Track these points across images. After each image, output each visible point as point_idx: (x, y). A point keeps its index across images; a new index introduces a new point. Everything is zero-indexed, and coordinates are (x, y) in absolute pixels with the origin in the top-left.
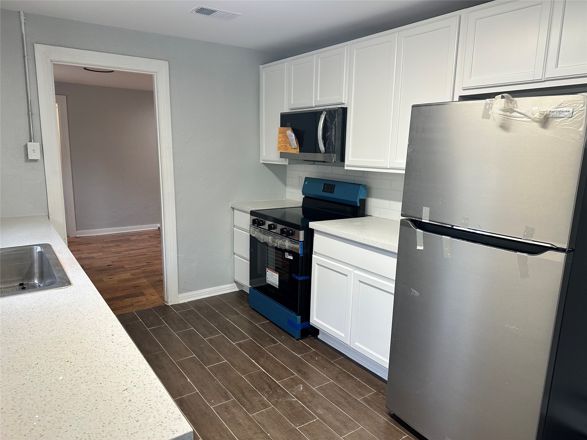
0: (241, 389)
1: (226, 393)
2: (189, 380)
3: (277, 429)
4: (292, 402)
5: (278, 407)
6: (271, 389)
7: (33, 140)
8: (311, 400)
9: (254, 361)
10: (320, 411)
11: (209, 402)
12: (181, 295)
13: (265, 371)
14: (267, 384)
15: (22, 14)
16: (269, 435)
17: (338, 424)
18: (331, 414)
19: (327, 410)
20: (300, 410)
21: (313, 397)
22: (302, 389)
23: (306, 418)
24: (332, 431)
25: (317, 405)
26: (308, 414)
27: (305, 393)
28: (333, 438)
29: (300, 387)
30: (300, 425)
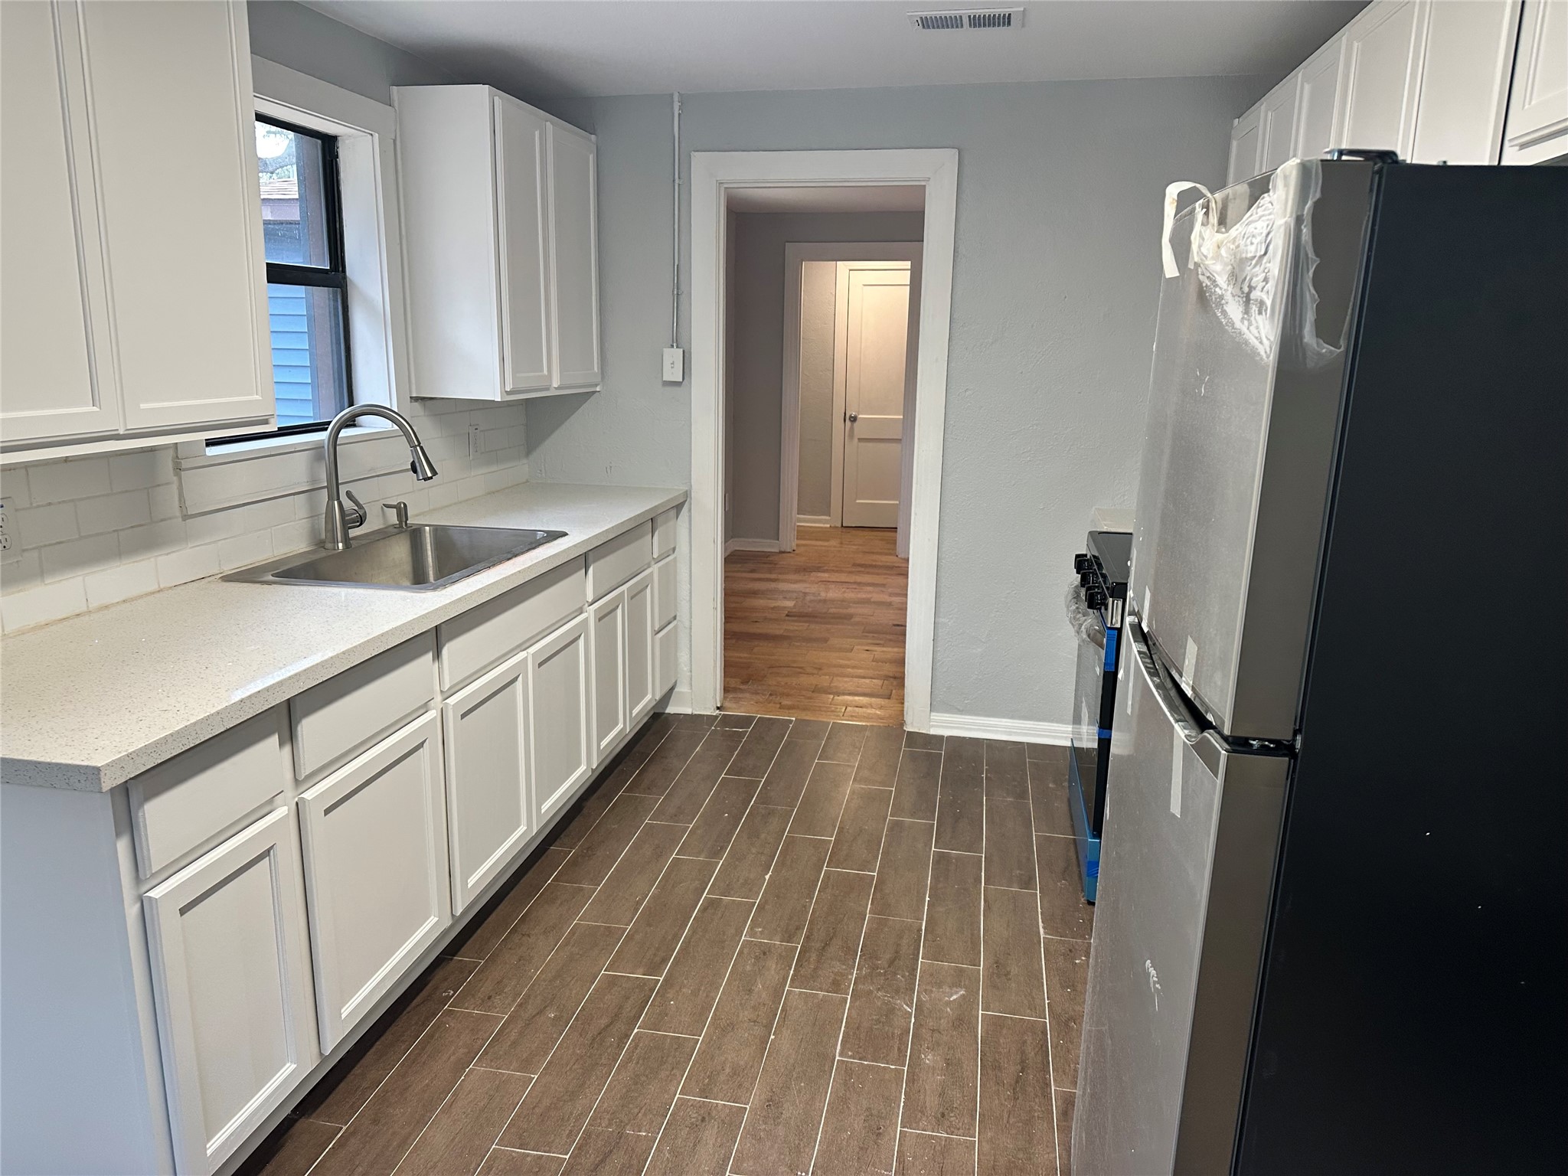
0: (834, 933)
1: (799, 928)
2: (767, 877)
3: (800, 1037)
4: (899, 1009)
5: (857, 1003)
6: (889, 967)
7: (675, 345)
8: (942, 1028)
9: (927, 899)
10: (928, 1059)
11: (752, 928)
12: (935, 716)
13: (923, 928)
14: (897, 952)
15: (676, 98)
16: (772, 1037)
17: (932, 1101)
18: (945, 1075)
19: (948, 1064)
20: (893, 1034)
21: (955, 1027)
22: (954, 1000)
23: (883, 1053)
24: (899, 1105)
25: (938, 1044)
26: (899, 1049)
27: (948, 1009)
28: (881, 1118)
29: (956, 993)
30: (850, 1057)
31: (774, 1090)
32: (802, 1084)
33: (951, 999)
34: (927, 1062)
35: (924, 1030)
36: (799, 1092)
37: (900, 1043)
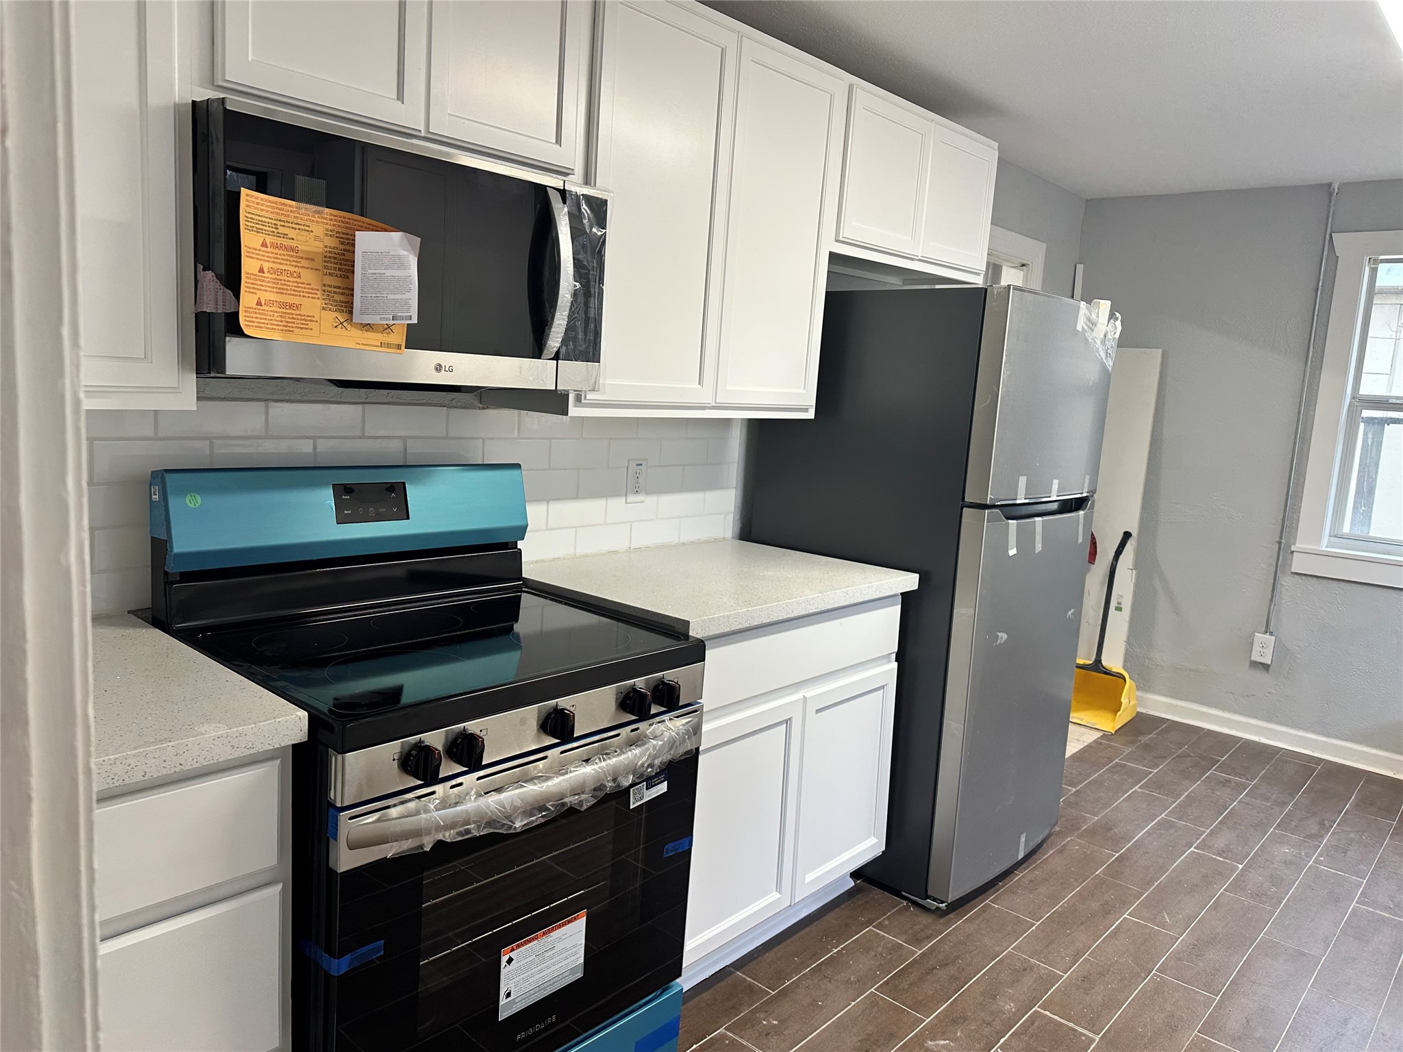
8: (978, 1023)
10: (1010, 1006)
17: (1028, 980)
18: (1004, 991)
19: (995, 996)
20: (1031, 1038)
21: (965, 1019)
22: (945, 1040)
23: (1050, 1026)
24: (1058, 987)
25: (992, 1013)
26: (1032, 1024)
27: (959, 1034)
28: (1078, 985)
29: (937, 1046)
30: (1084, 1035)
31: (1169, 1036)
32: (1140, 1030)
33: (948, 1042)
34: (1012, 1005)
35: (998, 1027)
36: (1145, 1026)
37: (1029, 1027)
